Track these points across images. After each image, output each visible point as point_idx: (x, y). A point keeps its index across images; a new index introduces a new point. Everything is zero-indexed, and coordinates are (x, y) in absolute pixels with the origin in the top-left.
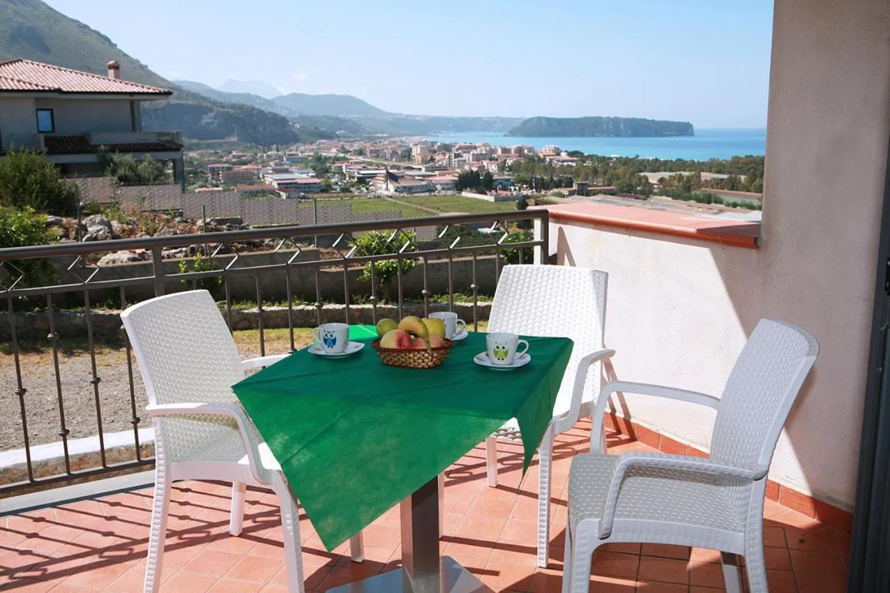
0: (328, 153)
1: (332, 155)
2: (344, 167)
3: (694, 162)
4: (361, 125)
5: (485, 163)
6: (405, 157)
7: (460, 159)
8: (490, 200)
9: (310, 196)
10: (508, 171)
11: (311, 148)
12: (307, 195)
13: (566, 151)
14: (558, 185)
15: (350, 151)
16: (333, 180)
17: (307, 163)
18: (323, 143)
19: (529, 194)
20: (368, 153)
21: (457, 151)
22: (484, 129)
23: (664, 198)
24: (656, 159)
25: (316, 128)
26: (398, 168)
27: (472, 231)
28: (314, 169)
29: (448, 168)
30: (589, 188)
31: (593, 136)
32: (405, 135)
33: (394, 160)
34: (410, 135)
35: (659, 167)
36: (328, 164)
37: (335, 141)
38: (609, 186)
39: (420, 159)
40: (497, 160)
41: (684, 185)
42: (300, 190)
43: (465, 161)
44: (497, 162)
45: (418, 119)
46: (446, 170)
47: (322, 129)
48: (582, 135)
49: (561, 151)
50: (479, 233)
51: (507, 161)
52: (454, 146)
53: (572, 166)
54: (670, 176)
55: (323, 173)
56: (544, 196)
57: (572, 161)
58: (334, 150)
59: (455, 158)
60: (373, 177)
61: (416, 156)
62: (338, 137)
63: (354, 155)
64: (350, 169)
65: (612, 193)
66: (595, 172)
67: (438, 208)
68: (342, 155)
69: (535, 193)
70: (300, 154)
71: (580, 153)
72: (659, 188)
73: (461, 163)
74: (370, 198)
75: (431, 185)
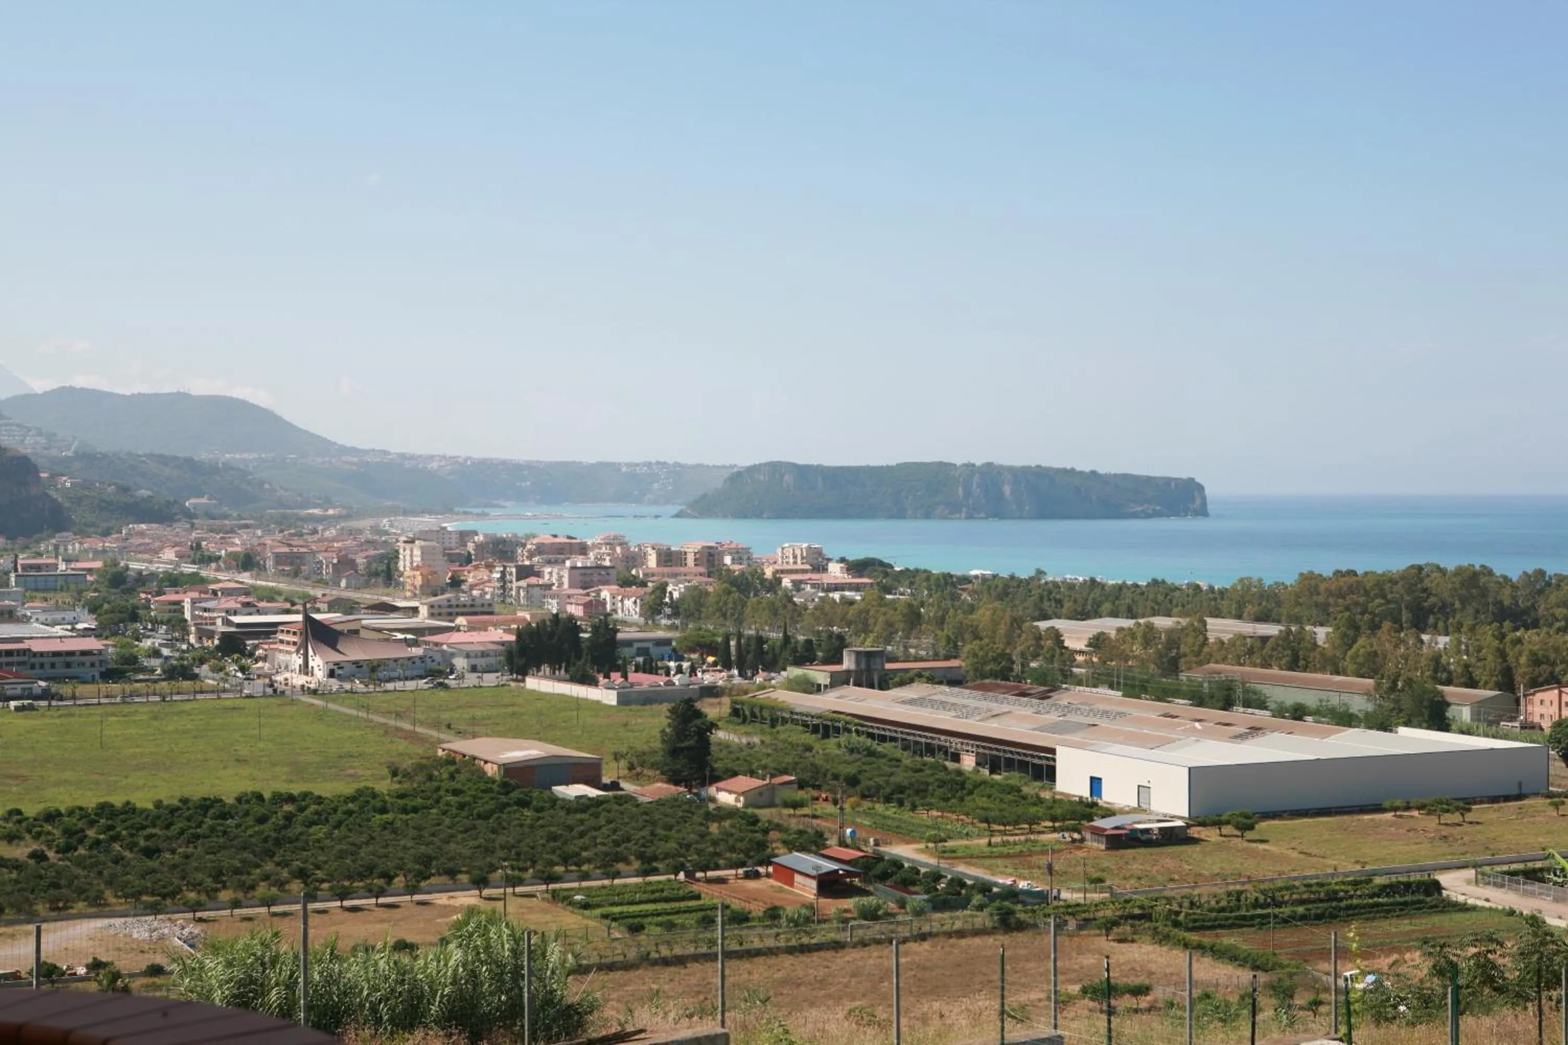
0: (151, 562)
1: (159, 568)
2: (187, 606)
3: (1197, 588)
4: (261, 484)
5: (605, 594)
6: (377, 574)
7: (533, 580)
8: (605, 701)
9: (66, 689)
10: (669, 617)
11: (100, 546)
12: (55, 688)
13: (842, 560)
14: (805, 657)
15: (220, 557)
16: (147, 643)
17: (80, 592)
18: (142, 534)
19: (720, 683)
20: (270, 563)
21: (530, 557)
22: (621, 497)
23: (1103, 691)
24: (1093, 581)
25: (125, 490)
26: (349, 607)
27: (535, 794)
28: (91, 611)
29: (497, 608)
30: (888, 666)
31: (927, 516)
32: (393, 511)
33: (343, 583)
34: (405, 513)
35: (1098, 604)
36: (143, 596)
37: (180, 527)
38: (947, 658)
39: (419, 581)
40: (643, 584)
41: (1160, 655)
42: (38, 671)
43: (549, 586)
44: (642, 591)
45: (435, 465)
46: (491, 613)
47: (144, 493)
48: (899, 514)
49: (829, 560)
50: (554, 801)
51: (669, 589)
52: (524, 545)
53: (852, 603)
54: (1120, 630)
55: (122, 621)
56: (762, 687)
57: (857, 588)
58: (169, 554)
59: (518, 579)
60: (267, 635)
61: (408, 573)
62: (189, 515)
63: (228, 568)
64: (205, 610)
65: (955, 681)
66: (913, 619)
67: (449, 726)
68: (189, 569)
69: (737, 680)
70: (62, 566)
71: (881, 564)
72: (1089, 663)
73: (537, 591)
74: (249, 697)
75: (438, 657)
